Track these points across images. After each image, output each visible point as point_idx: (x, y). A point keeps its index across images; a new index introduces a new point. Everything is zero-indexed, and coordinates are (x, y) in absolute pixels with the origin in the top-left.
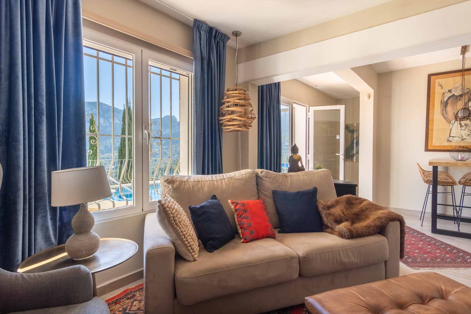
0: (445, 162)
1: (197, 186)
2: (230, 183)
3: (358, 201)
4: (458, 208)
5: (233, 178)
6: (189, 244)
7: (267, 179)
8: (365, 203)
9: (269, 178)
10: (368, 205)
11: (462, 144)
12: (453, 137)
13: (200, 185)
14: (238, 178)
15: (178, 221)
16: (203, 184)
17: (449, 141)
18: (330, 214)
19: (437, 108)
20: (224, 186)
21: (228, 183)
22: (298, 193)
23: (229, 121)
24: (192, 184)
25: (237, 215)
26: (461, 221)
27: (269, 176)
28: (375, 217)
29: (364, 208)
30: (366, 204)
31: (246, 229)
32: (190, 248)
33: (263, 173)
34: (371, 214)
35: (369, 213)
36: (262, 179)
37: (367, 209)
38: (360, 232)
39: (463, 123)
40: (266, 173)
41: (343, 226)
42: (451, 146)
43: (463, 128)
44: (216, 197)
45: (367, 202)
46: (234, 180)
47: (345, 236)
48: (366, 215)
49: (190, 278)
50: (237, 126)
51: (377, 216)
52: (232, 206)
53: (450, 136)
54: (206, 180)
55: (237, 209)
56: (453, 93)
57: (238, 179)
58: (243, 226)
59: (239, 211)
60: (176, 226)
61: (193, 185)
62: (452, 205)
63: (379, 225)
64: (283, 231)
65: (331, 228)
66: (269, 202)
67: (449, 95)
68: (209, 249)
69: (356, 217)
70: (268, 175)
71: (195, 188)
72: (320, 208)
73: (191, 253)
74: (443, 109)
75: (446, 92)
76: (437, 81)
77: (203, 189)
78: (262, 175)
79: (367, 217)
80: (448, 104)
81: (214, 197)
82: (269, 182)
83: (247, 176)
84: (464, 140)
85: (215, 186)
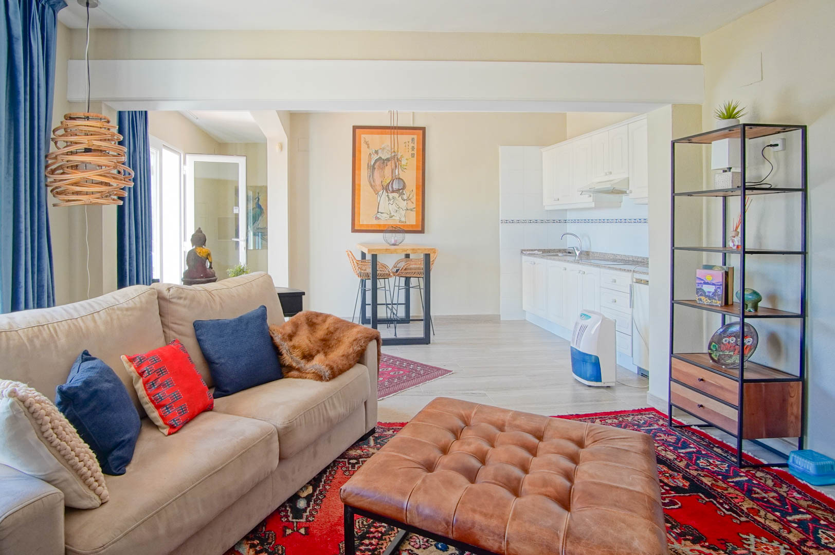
0: (385, 248)
1: (40, 338)
2: (112, 319)
3: (320, 319)
4: (390, 306)
5: (115, 307)
6: (89, 473)
7: (181, 301)
8: (329, 321)
9: (185, 299)
10: (335, 323)
11: (391, 222)
12: (382, 213)
13: (45, 334)
14: (125, 306)
15: (61, 428)
16: (52, 329)
17: (377, 218)
18: (294, 347)
19: (364, 173)
20: (102, 328)
21: (109, 318)
22: (240, 320)
23: (76, 184)
24: (27, 336)
25: (145, 383)
26: (397, 323)
27: (183, 295)
28: (351, 339)
29: (332, 328)
30: (332, 322)
31: (171, 407)
32: (92, 479)
33: (171, 290)
34: (343, 336)
35: (341, 335)
36: (170, 301)
37: (336, 329)
38: (340, 366)
39: (391, 195)
40: (177, 290)
41: (318, 363)
42: (380, 225)
43: (391, 202)
44: (90, 355)
45: (332, 318)
46: (119, 312)
47: (325, 377)
48: (338, 338)
49: (113, 543)
50: (98, 195)
51: (354, 338)
52: (130, 366)
53: (378, 212)
54: (57, 319)
55: (145, 371)
56: (380, 155)
57: (127, 309)
58: (162, 403)
59: (149, 374)
60: (58, 439)
61: (30, 336)
62: (385, 303)
63: (359, 351)
64: (223, 393)
65: (298, 370)
66: (190, 344)
67: (375, 157)
68: (116, 468)
69: (326, 344)
70: (181, 293)
71: (37, 343)
72: (278, 339)
73: (94, 490)
74: (370, 176)
75: (372, 152)
76: (363, 136)
77: (55, 342)
78: (172, 295)
79: (339, 341)
80: (375, 168)
81: (86, 356)
82: (185, 306)
83: (143, 300)
84: (392, 217)
85: (81, 328)
